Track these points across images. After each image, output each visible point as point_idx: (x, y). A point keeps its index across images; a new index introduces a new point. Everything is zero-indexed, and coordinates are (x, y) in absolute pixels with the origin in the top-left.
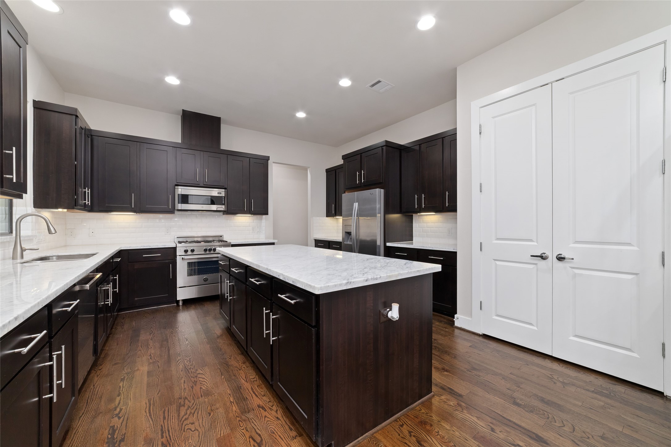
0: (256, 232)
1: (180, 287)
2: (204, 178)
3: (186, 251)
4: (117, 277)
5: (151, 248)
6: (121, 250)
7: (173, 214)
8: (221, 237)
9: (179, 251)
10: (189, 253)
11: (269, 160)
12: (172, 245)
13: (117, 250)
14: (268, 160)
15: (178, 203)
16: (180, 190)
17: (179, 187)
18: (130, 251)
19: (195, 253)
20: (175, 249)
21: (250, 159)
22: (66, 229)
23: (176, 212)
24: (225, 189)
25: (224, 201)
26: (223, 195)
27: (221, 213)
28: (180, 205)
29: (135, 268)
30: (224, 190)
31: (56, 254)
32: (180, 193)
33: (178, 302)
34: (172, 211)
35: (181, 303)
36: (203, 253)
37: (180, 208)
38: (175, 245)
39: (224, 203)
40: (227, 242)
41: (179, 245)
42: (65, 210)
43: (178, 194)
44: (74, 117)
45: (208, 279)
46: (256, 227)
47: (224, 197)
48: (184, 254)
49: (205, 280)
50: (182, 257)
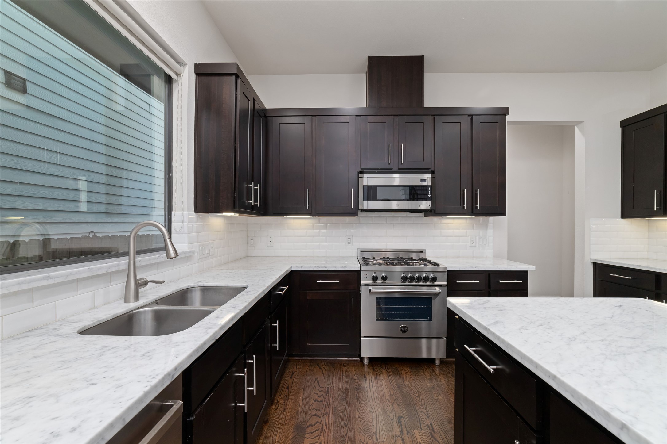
0: (477, 244)
1: (365, 337)
2: (400, 157)
3: (375, 279)
4: (277, 325)
5: (326, 269)
6: (292, 271)
7: (355, 218)
8: (422, 252)
9: (365, 277)
10: (379, 282)
11: (508, 114)
12: (355, 268)
13: (287, 271)
14: (506, 115)
15: (363, 200)
16: (365, 179)
17: (365, 175)
18: (302, 273)
19: (387, 282)
20: (358, 273)
21: (472, 119)
22: (247, 236)
23: (361, 214)
24: (432, 172)
25: (431, 194)
26: (429, 183)
27: (421, 215)
28: (365, 202)
29: (308, 298)
30: (430, 175)
31: (201, 284)
32: (365, 184)
33: (362, 359)
34: (354, 212)
35: (366, 362)
36: (400, 283)
37: (365, 208)
38: (359, 268)
39: (431, 196)
40: (438, 265)
41: (364, 268)
42: (237, 215)
43: (363, 186)
44: (234, 77)
45: (407, 329)
46: (478, 237)
47: (431, 186)
48: (371, 282)
49: (404, 330)
50: (370, 288)
